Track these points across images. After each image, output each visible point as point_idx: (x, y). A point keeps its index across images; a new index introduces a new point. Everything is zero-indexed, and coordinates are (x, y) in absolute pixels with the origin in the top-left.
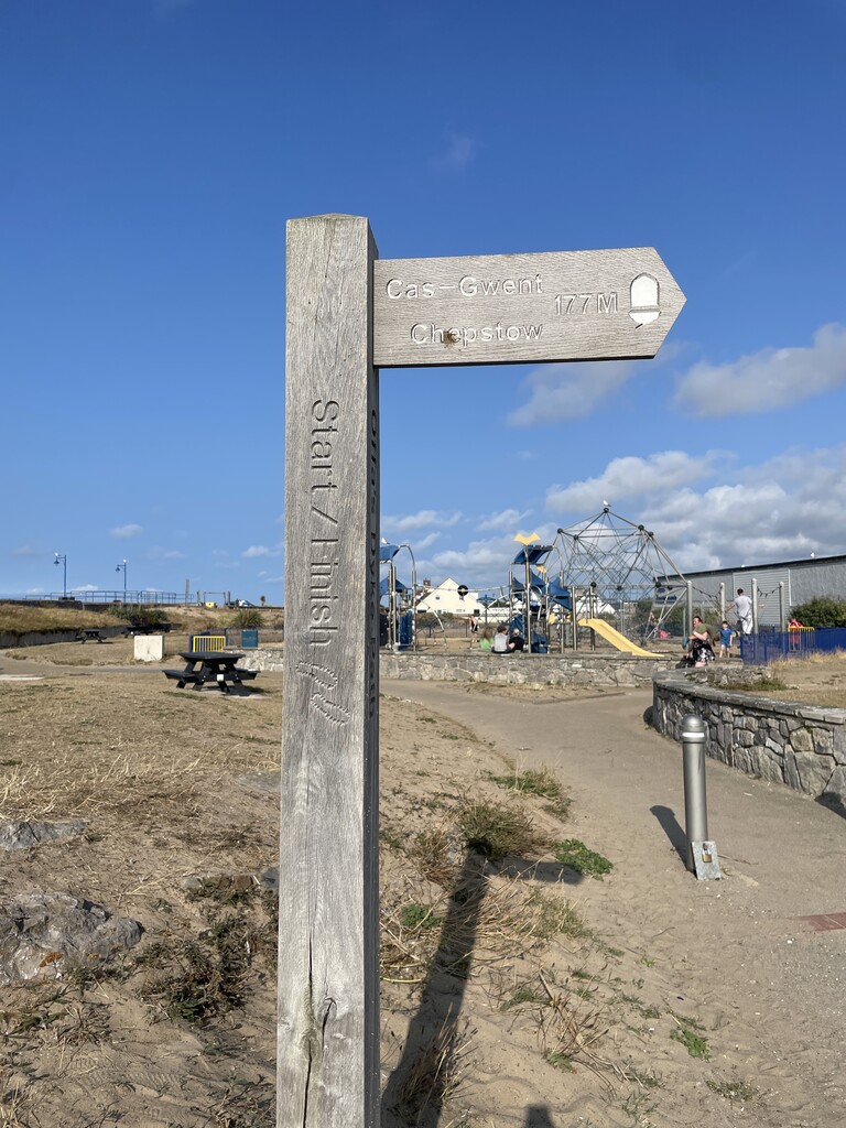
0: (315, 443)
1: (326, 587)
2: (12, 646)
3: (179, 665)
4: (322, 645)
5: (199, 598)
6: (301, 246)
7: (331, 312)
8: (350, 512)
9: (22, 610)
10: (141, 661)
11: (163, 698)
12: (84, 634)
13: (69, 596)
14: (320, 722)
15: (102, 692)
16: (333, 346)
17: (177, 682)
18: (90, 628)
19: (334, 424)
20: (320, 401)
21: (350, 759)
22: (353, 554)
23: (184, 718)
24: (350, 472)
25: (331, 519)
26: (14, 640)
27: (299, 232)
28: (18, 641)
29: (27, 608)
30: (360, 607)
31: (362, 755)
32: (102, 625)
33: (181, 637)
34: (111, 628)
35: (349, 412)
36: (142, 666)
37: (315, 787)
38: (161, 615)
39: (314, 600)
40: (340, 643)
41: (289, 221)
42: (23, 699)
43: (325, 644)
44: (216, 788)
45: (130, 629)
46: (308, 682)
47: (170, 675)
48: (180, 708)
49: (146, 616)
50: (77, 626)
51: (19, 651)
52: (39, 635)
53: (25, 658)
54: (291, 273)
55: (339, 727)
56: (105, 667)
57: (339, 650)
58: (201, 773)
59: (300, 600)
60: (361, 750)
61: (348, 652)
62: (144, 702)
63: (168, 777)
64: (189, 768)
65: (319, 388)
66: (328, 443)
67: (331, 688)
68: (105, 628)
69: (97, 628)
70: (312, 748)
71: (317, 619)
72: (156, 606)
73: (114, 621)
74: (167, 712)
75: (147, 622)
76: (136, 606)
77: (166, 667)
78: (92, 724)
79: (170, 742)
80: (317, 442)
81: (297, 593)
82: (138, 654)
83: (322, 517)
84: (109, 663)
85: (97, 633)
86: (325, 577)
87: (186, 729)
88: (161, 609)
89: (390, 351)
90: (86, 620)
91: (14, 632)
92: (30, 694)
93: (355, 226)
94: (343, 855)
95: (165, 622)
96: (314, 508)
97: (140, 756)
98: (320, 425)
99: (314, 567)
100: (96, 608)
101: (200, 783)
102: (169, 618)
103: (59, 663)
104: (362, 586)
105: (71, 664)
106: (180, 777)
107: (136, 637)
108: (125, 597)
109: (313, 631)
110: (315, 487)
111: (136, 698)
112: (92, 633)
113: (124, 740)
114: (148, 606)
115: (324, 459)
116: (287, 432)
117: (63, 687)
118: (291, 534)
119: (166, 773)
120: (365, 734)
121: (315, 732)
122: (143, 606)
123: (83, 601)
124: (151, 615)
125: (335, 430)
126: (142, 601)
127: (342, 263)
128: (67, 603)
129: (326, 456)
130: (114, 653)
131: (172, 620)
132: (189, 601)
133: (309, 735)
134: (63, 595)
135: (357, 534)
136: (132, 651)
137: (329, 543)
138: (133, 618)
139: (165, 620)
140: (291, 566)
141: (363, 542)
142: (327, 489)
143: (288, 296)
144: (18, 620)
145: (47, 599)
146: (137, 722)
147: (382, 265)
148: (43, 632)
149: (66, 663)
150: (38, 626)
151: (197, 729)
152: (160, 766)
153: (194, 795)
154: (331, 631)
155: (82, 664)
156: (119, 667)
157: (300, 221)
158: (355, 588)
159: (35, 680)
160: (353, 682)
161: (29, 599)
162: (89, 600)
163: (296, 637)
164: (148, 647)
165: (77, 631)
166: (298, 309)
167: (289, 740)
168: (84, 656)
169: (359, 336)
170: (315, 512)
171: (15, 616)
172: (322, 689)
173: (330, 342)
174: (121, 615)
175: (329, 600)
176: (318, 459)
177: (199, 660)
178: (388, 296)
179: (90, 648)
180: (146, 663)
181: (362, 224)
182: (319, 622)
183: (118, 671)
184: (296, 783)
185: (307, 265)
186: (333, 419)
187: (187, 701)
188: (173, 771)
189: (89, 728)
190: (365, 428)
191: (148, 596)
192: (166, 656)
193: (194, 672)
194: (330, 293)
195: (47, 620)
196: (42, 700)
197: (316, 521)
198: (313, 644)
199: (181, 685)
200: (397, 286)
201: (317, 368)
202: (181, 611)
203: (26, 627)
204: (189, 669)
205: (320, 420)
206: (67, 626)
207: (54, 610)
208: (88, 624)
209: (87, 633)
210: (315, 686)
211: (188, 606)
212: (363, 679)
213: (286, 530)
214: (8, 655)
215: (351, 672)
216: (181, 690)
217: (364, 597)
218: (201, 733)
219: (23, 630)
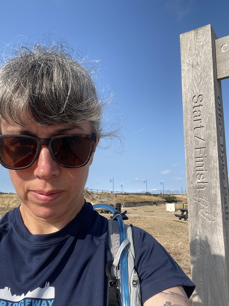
0: (194, 112)
1: (202, 166)
2: (134, 206)
3: (179, 213)
4: (202, 189)
5: (186, 192)
6: (186, 42)
7: (198, 62)
8: (210, 136)
9: (136, 196)
10: (168, 212)
11: (173, 222)
12: (152, 203)
13: (148, 192)
14: (203, 220)
15: (154, 219)
16: (199, 74)
17: (179, 218)
18: (154, 201)
19: (201, 103)
20: (195, 96)
21: (217, 236)
22: (212, 153)
23: (179, 229)
24: (209, 120)
25: (202, 139)
26: (134, 205)
27: (185, 37)
28: (135, 205)
29: (137, 195)
30: (217, 173)
31: (223, 236)
32: (157, 201)
33: (181, 205)
34: (160, 202)
35: (208, 97)
36: (168, 213)
37: (203, 247)
38: (174, 197)
39: (197, 172)
40: (210, 188)
41: (181, 35)
42: (133, 220)
43: (203, 189)
44: (188, 252)
45: (165, 202)
46: (197, 204)
47: (176, 216)
48: (178, 226)
49: (170, 198)
50: (150, 201)
51: (135, 208)
52: (140, 203)
53: (137, 210)
54: (183, 52)
55: (212, 223)
56: (158, 213)
57: (209, 191)
58: (183, 247)
59: (192, 172)
60: (222, 233)
61: (213, 192)
62: (167, 223)
63: (172, 247)
64: (179, 245)
65: (195, 91)
66: (199, 111)
67: (207, 207)
68: (158, 201)
69: (156, 201)
70: (201, 231)
71: (199, 179)
72: (173, 195)
73: (161, 199)
74: (173, 226)
75: (170, 200)
76: (167, 195)
77: (176, 213)
78: (151, 229)
79: (174, 236)
80: (195, 111)
81: (191, 169)
82: (168, 209)
83: (198, 139)
84: (160, 212)
85: (156, 203)
86: (202, 162)
87: (179, 232)
88: (174, 196)
89: (224, 72)
90: (153, 199)
91: (134, 202)
92: (134, 219)
93: (206, 28)
94: (218, 278)
95: (176, 200)
96: (195, 136)
97: (164, 240)
98: (196, 105)
99: (197, 159)
100: (156, 195)
101: (182, 250)
102: (177, 199)
103: (146, 212)
104: (217, 165)
105: (149, 212)
106: (176, 247)
107: (167, 204)
108: (163, 192)
109: (198, 184)
110: (195, 128)
111: (164, 222)
112: (154, 203)
113: (160, 234)
114: (170, 195)
115: (198, 117)
116: (183, 109)
117: (144, 217)
118: (187, 147)
119: (171, 246)
120: (224, 227)
121: (202, 225)
122: (169, 195)
123: (152, 193)
124: (172, 198)
125: (202, 105)
126: (169, 193)
127: (201, 43)
128: (148, 194)
129: (199, 116)
130: (161, 209)
131: (178, 199)
132: (183, 193)
133: (200, 226)
134: (146, 192)
135: (214, 144)
136: (166, 208)
137: (202, 149)
138: (166, 199)
139: (176, 199)
140: (188, 159)
141: (216, 147)
142: (200, 128)
143: (181, 61)
144: (135, 199)
145: (143, 193)
146: (164, 229)
147: (218, 41)
148: (142, 203)
149: (147, 212)
150: (140, 201)
151: (183, 233)
152: (170, 243)
153: (179, 254)
154: (205, 184)
155: (152, 212)
156: (162, 213)
157: (185, 34)
158: (214, 166)
159: (137, 215)
160: (216, 204)
161: (138, 193)
162: (154, 193)
163: (191, 187)
164: (171, 207)
165: (150, 202)
166: (185, 64)
167: (191, 227)
168: (152, 210)
169: (210, 68)
170: (196, 138)
171: (134, 198)
172: (203, 207)
173: (198, 73)
174: (163, 198)
175: (203, 171)
176: (196, 117)
177: (185, 211)
178: (222, 51)
179: (154, 207)
180: (170, 212)
181: (209, 27)
182: (200, 180)
183: (162, 214)
184: (196, 245)
185: (188, 48)
186: (201, 101)
187: (180, 223)
188: (173, 245)
189: (150, 230)
190: (214, 102)
191: (170, 192)
192: (176, 210)
193: (184, 215)
194: (197, 55)
195: (142, 199)
196: (138, 221)
197: (196, 141)
198: (198, 189)
199: (180, 219)
200: (226, 47)
201: (194, 83)
202: (180, 196)
203: (137, 201)
204: (182, 214)
205: (196, 103)
206: (148, 201)
207: (144, 196)
208: (153, 200)
209: (153, 203)
210: (200, 206)
211: (183, 195)
212: (220, 203)
213: (185, 146)
214: (132, 209)
215: (215, 200)
216: (180, 220)
217: (218, 169)
218: (184, 234)
219: (136, 202)
